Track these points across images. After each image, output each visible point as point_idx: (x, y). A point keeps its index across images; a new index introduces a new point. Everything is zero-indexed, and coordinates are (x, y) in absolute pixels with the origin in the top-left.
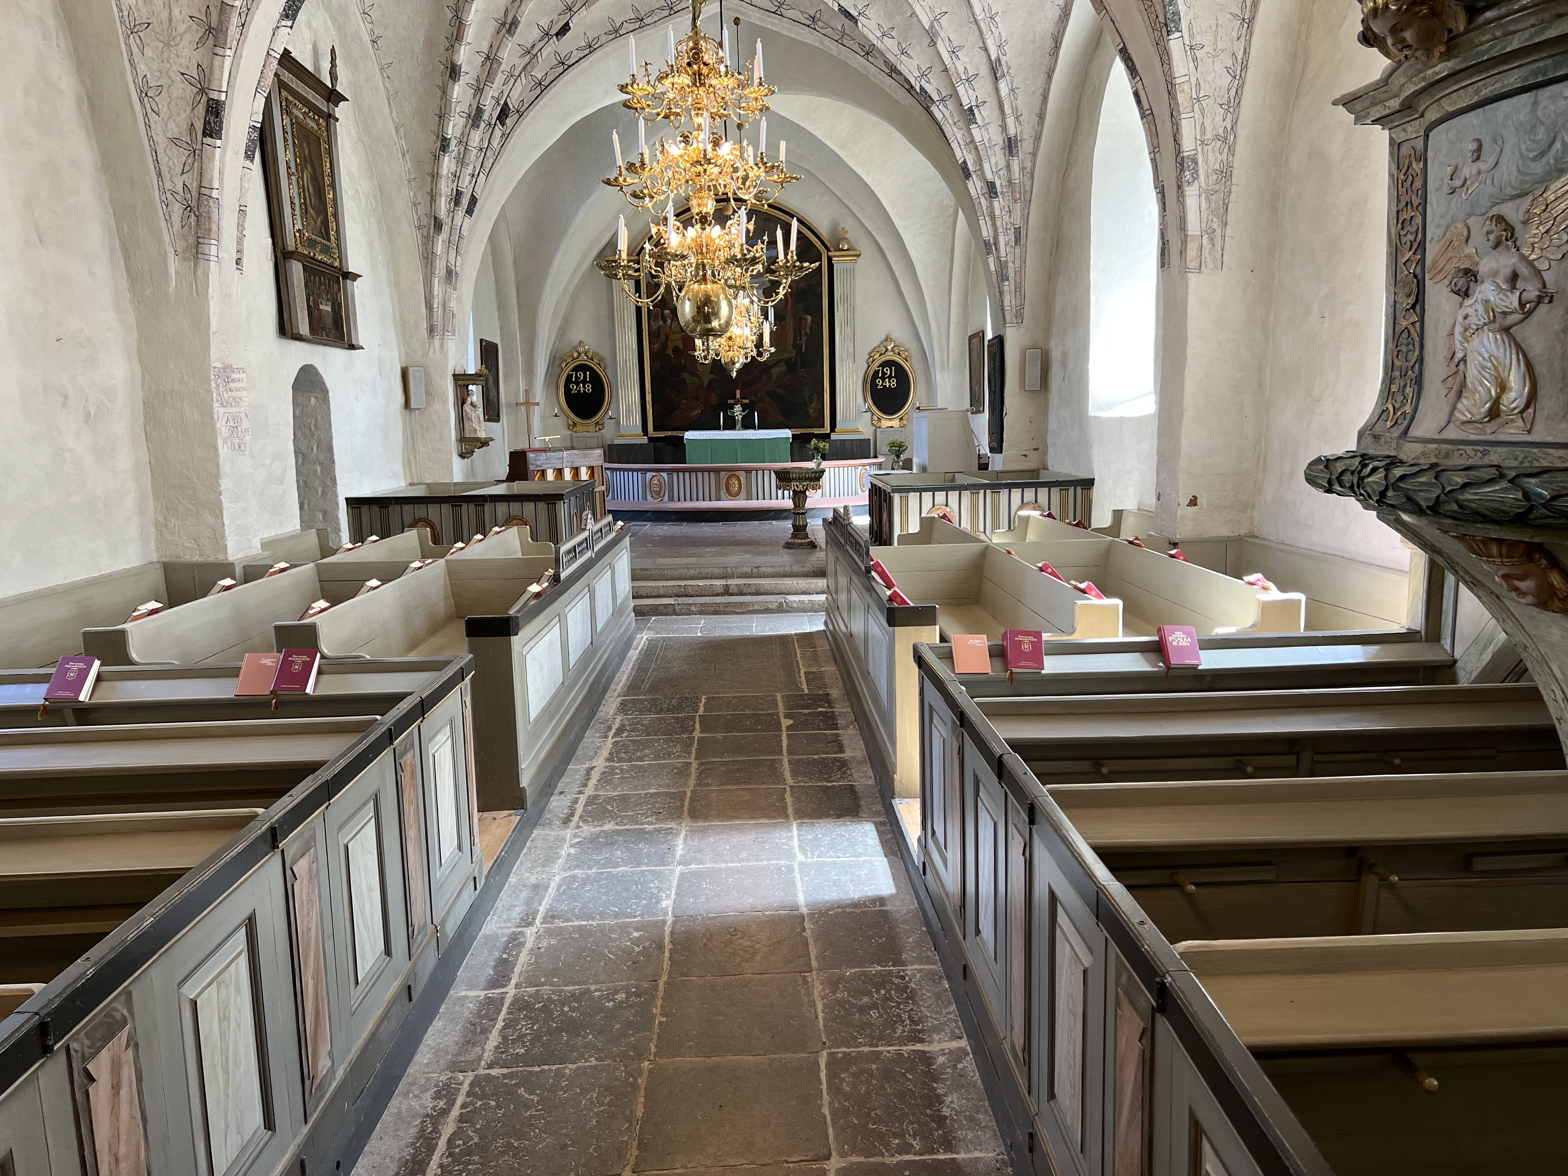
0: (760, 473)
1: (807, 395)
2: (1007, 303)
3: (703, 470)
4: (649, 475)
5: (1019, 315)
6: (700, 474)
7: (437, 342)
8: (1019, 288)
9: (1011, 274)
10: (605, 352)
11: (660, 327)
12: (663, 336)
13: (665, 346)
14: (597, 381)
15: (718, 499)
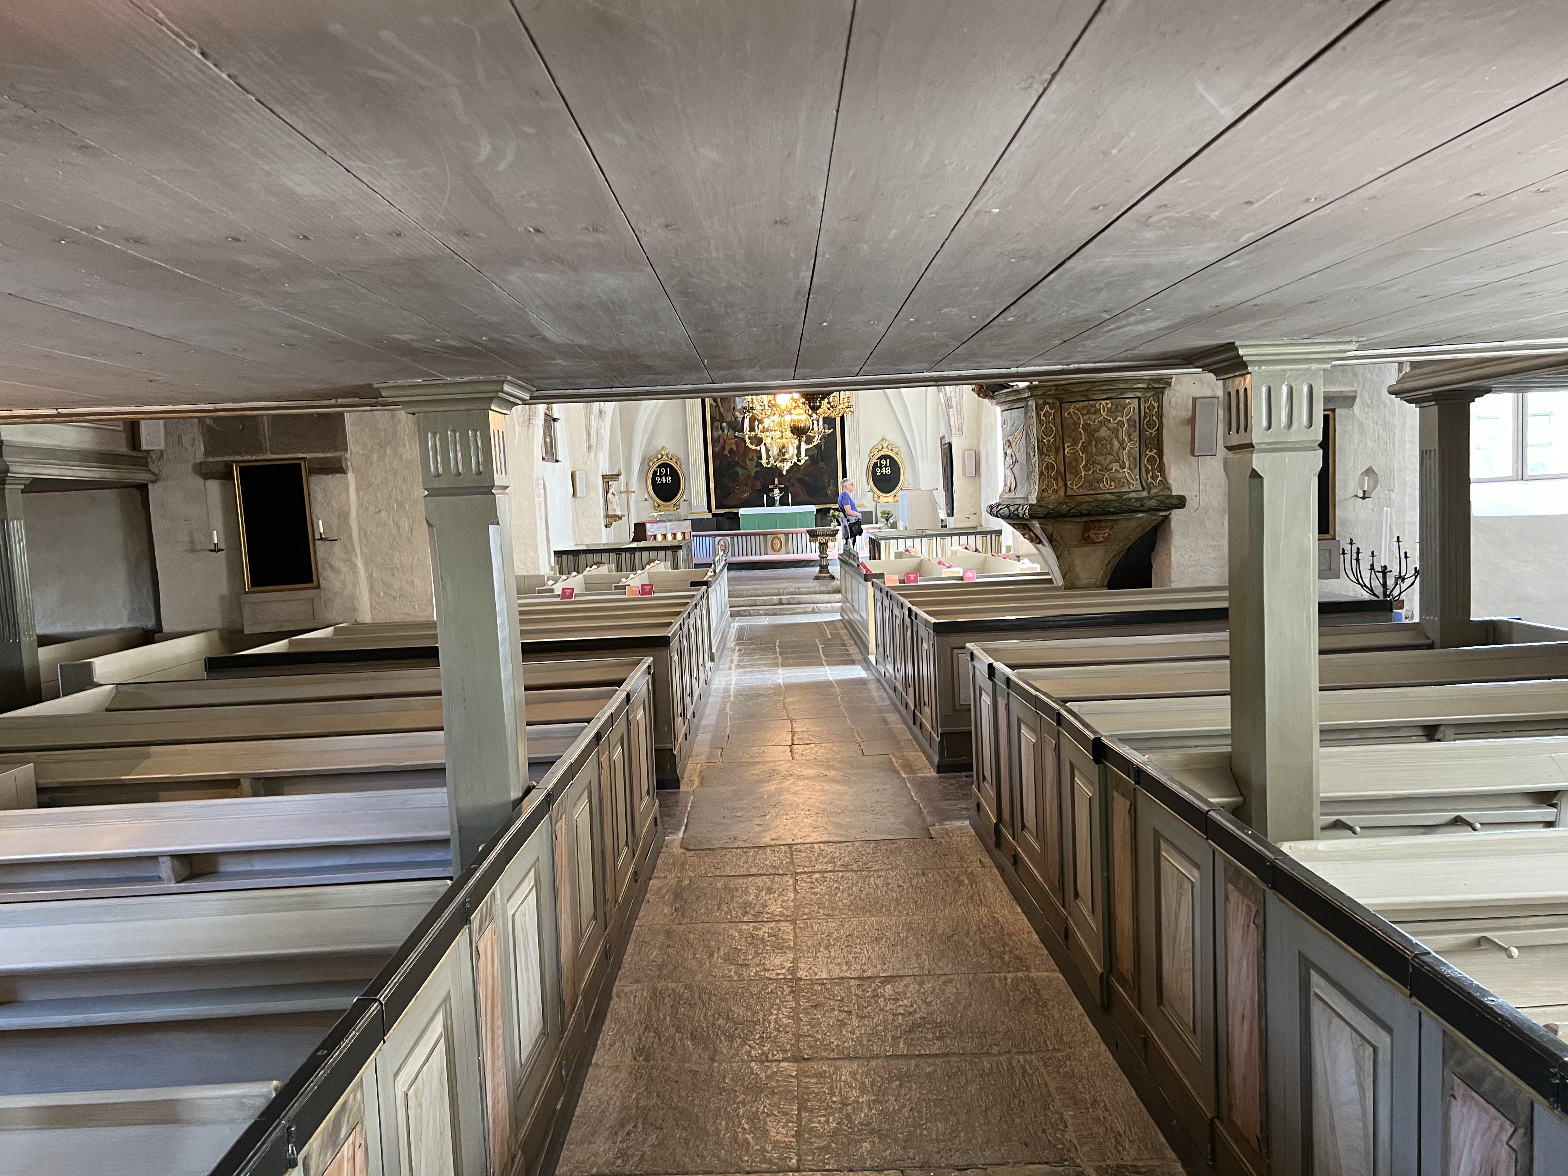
0: (795, 535)
1: (826, 481)
2: (952, 422)
3: (755, 534)
4: (718, 539)
5: (961, 429)
6: (753, 537)
7: (593, 454)
8: (959, 413)
9: (954, 404)
10: (681, 456)
11: (719, 436)
12: (721, 441)
13: (723, 449)
14: (674, 474)
15: (766, 554)
